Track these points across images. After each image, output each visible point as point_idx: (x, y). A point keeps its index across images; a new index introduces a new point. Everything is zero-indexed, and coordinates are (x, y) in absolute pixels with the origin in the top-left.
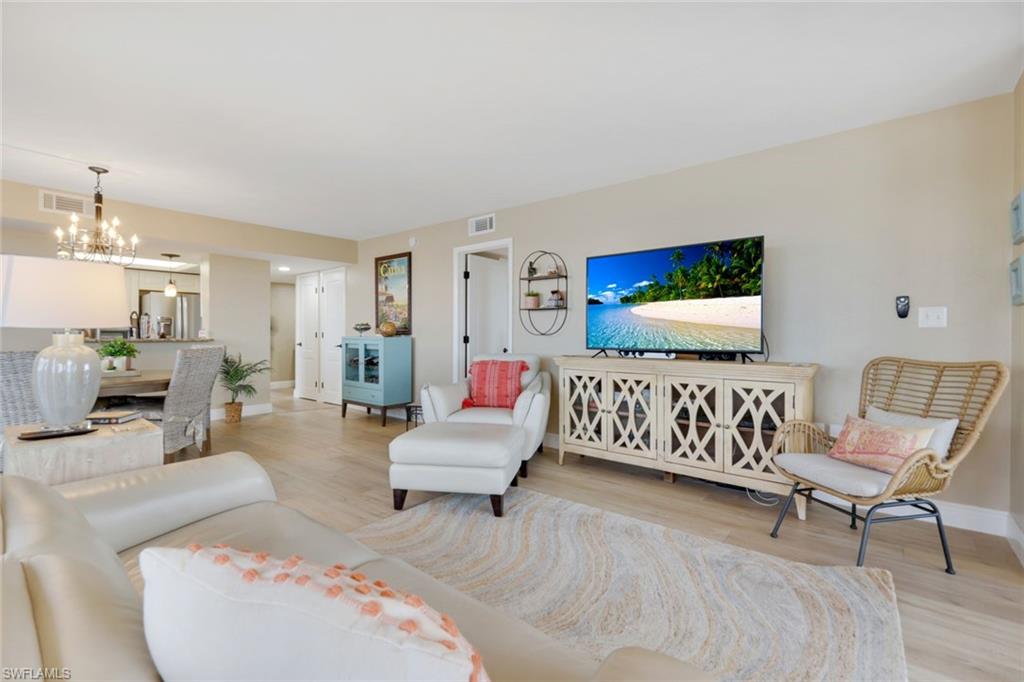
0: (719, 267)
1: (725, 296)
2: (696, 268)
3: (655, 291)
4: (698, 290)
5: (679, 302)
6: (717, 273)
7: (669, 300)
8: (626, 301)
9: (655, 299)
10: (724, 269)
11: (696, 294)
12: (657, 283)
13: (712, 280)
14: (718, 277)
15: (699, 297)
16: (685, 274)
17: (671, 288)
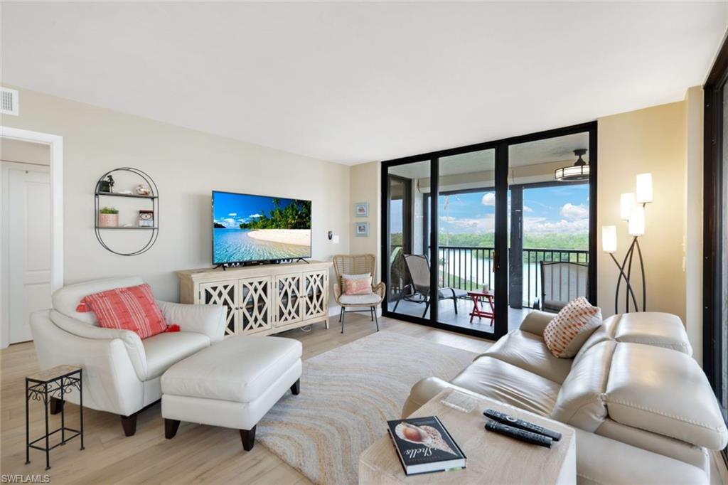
0: (297, 212)
1: (300, 228)
2: (286, 210)
3: (264, 222)
4: (288, 224)
5: (277, 230)
6: (296, 215)
7: (272, 228)
8: (244, 227)
9: (264, 227)
10: (299, 213)
11: (286, 226)
12: (265, 217)
13: (294, 219)
14: (297, 217)
15: (288, 228)
16: (281, 214)
17: (273, 221)
